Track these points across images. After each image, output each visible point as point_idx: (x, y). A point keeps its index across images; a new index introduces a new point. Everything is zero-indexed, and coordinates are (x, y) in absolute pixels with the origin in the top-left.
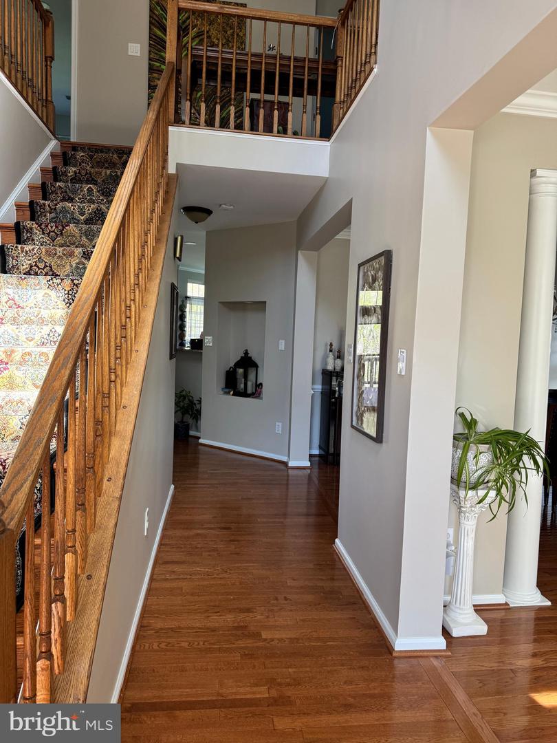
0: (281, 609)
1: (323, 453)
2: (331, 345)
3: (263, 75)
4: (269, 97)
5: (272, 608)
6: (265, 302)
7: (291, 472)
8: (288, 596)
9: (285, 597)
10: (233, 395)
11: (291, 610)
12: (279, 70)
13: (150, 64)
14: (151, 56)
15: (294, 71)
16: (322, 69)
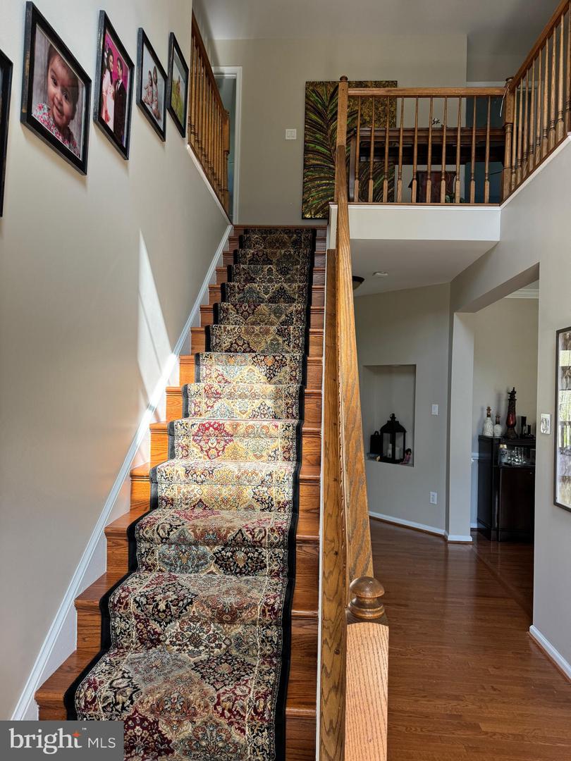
0: (491, 700)
1: (482, 526)
2: (489, 409)
3: (430, 149)
4: (436, 168)
5: (482, 697)
6: (415, 365)
7: (450, 547)
8: (495, 686)
9: (492, 687)
10: (379, 461)
11: (504, 703)
12: (446, 142)
13: (305, 146)
14: (307, 139)
15: (461, 142)
16: (490, 136)
